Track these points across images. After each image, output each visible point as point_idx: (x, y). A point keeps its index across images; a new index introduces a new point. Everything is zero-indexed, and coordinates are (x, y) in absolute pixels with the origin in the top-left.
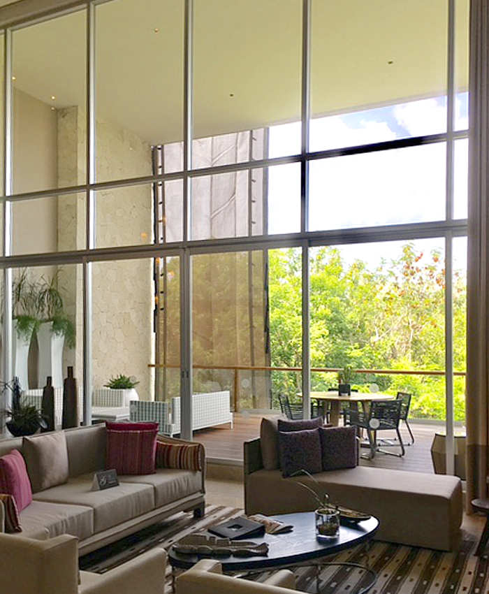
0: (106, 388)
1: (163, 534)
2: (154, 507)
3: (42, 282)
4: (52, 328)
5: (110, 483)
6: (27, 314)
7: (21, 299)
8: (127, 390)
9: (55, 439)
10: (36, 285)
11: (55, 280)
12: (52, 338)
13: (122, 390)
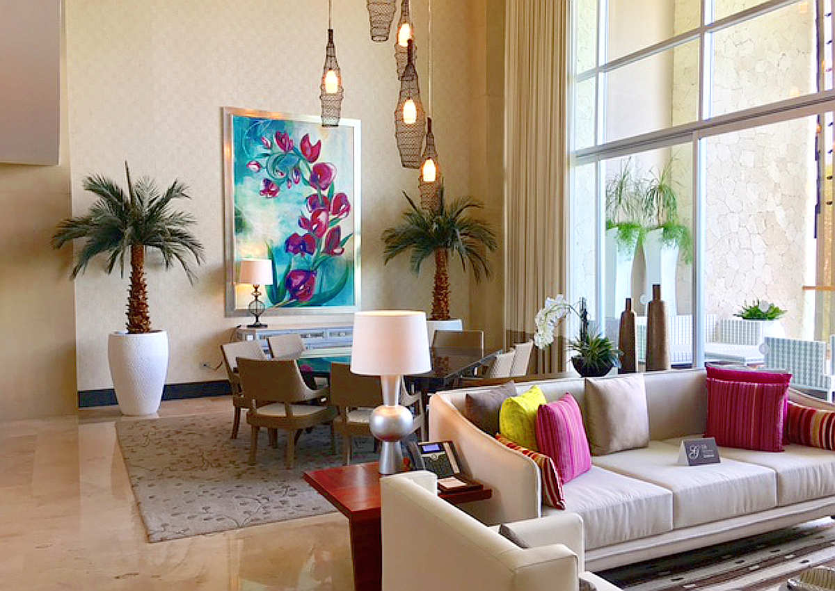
0: (736, 318)
1: (793, 547)
2: (776, 504)
3: (650, 177)
4: (661, 236)
5: (705, 457)
6: (630, 220)
7: (622, 201)
8: (767, 322)
9: (629, 383)
10: (642, 181)
11: (667, 173)
12: (662, 250)
13: (758, 321)
